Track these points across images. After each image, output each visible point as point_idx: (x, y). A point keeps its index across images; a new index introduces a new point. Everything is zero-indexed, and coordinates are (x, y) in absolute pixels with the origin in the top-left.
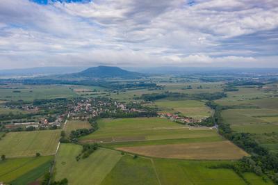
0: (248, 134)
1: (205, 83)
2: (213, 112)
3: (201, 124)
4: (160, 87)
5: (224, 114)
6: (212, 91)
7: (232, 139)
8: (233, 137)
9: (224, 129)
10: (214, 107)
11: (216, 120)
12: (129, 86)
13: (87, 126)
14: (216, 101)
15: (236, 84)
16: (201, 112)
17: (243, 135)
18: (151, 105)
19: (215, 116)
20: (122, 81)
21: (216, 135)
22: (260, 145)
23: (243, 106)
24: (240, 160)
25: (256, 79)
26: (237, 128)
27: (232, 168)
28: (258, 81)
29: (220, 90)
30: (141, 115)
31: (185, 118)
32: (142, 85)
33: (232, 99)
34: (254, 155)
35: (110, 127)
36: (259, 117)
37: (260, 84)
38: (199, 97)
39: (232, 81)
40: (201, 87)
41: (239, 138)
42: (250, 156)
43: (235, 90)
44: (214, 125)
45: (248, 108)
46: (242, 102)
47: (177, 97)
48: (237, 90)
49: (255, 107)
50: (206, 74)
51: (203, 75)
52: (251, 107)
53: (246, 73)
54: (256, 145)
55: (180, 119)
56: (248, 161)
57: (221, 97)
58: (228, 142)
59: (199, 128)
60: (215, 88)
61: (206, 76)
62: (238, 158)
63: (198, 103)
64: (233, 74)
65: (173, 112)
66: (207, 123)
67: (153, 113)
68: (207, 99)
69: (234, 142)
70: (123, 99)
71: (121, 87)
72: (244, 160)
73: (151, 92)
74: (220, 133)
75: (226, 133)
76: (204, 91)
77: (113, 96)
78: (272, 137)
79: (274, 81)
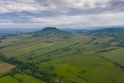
0: (14, 57)
8: (7, 60)
9: (2, 58)
17: (12, 58)
24: (11, 70)
25: (14, 33)
27: (9, 74)
34: (18, 65)
36: (18, 49)
37: (16, 35)
41: (10, 60)
42: (16, 66)
46: (9, 44)
49: (15, 45)
52: (13, 46)
53: (9, 31)
54: (18, 61)
56: (15, 69)
62: (11, 69)
69: (8, 63)
72: (14, 69)
78: (23, 56)
79: (21, 33)
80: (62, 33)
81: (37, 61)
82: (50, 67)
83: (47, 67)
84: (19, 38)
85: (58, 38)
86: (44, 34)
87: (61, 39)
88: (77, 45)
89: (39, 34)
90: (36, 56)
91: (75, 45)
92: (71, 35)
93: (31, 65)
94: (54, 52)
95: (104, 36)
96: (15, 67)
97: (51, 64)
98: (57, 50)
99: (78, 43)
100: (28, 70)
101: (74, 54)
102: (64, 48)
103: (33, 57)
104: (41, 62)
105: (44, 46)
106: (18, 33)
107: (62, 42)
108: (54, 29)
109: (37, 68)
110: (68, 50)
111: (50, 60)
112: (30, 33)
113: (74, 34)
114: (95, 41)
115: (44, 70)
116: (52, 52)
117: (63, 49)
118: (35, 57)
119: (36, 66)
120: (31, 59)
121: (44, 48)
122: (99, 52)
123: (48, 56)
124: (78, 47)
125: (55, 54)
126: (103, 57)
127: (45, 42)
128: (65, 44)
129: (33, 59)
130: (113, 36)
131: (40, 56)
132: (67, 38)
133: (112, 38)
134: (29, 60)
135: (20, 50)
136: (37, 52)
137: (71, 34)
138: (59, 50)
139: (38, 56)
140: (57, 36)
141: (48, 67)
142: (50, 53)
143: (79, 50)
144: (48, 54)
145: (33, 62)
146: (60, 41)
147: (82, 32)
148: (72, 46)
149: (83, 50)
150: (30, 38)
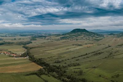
0: (41, 59)
1: (22, 37)
2: (26, 50)
3: (21, 56)
4: (1, 39)
5: (31, 51)
6: (25, 41)
8: (36, 61)
9: (31, 58)
10: (26, 48)
11: (28, 54)
14: (27, 45)
15: (35, 37)
16: (21, 51)
17: (39, 59)
19: (27, 52)
22: (46, 63)
23: (38, 47)
24: (39, 70)
25: (43, 35)
26: (37, 56)
28: (44, 35)
29: (29, 40)
31: (13, 54)
33: (34, 43)
34: (45, 67)
36: (45, 51)
37: (45, 37)
38: (20, 44)
39: (34, 36)
40: (20, 39)
41: (38, 61)
43: (35, 40)
44: (27, 56)
45: (41, 47)
46: (38, 45)
47: (9, 44)
48: (36, 40)
49: (44, 47)
50: (22, 33)
51: (21, 33)
54: (45, 63)
55: (11, 55)
56: (42, 70)
57: (29, 43)
58: (33, 63)
59: (20, 58)
60: (26, 39)
61: (22, 34)
63: (19, 46)
64: (34, 33)
65: (7, 51)
66: (24, 55)
68: (23, 44)
69: (36, 63)
74: (29, 59)
75: (32, 59)
76: (22, 40)
78: (51, 59)
79: (50, 35)
80: (92, 36)
81: (65, 65)
82: (79, 71)
83: (75, 72)
84: (48, 39)
85: (88, 40)
86: (73, 36)
87: (92, 42)
88: (109, 48)
89: (68, 36)
90: (64, 59)
91: (106, 48)
92: (102, 38)
93: (58, 68)
94: (83, 55)
96: (42, 68)
97: (79, 68)
98: (86, 54)
99: (110, 46)
100: (54, 73)
101: (106, 58)
102: (95, 52)
103: (60, 60)
104: (69, 66)
105: (72, 50)
106: (47, 34)
107: (92, 45)
108: (84, 30)
109: (64, 72)
110: (100, 53)
111: (78, 65)
113: (105, 36)
115: (72, 75)
116: (82, 56)
117: (93, 53)
118: (63, 61)
119: (63, 70)
120: (58, 63)
121: (72, 51)
123: (77, 60)
124: (110, 50)
125: (84, 58)
127: (73, 45)
128: (95, 47)
129: (60, 62)
131: (68, 59)
132: (98, 40)
134: (56, 63)
135: (48, 52)
136: (65, 55)
137: (102, 36)
138: (89, 54)
139: (66, 60)
140: (86, 38)
141: (77, 72)
142: (79, 57)
143: (111, 54)
144: (77, 58)
145: (60, 65)
146: (90, 43)
147: (114, 34)
148: (103, 49)
149: (115, 53)
150: (58, 40)
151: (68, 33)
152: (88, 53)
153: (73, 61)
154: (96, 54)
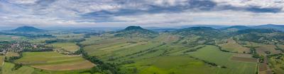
0: (95, 56)
1: (75, 34)
2: (79, 48)
3: (74, 54)
4: (54, 37)
5: (85, 48)
6: (79, 38)
7: (88, 59)
9: (85, 55)
10: (80, 45)
12: (38, 36)
13: (17, 55)
14: (81, 43)
15: (89, 35)
16: (74, 48)
17: (93, 57)
18: (49, 45)
19: (80, 50)
20: (35, 34)
21: (81, 58)
22: (100, 60)
23: (92, 44)
25: (97, 32)
26: (90, 54)
27: (89, 72)
29: (82, 37)
30: (45, 50)
31: (67, 51)
32: (45, 36)
33: (88, 41)
34: (98, 65)
35: (29, 56)
36: (99, 48)
37: (99, 34)
38: (73, 41)
39: (87, 33)
40: (74, 36)
41: (92, 59)
43: (89, 37)
44: (80, 54)
45: (95, 45)
47: (62, 41)
49: (97, 44)
51: (74, 30)
53: (93, 29)
55: (64, 52)
56: (96, 68)
57: (83, 41)
58: (87, 61)
59: (73, 56)
60: (80, 37)
61: (76, 31)
62: (92, 67)
63: (73, 44)
65: (60, 49)
66: (77, 53)
67: (51, 50)
68: (77, 42)
70: (36, 42)
71: (34, 37)
72: (94, 68)
73: (49, 39)
74: (83, 57)
75: (86, 57)
76: (75, 38)
77: (30, 41)
79: (104, 32)
80: (147, 33)
81: (119, 63)
82: (133, 69)
83: (129, 70)
84: (102, 37)
85: (143, 38)
86: (127, 33)
87: (146, 40)
88: (164, 45)
89: (122, 33)
91: (161, 45)
92: (156, 35)
93: (112, 66)
94: (137, 53)
95: (192, 35)
96: (95, 65)
97: (134, 66)
98: (141, 52)
99: (164, 43)
101: (160, 55)
102: (149, 49)
103: (114, 57)
104: (123, 63)
105: (126, 47)
106: (101, 32)
107: (147, 42)
108: (139, 28)
109: (119, 69)
110: (154, 51)
111: (133, 62)
112: (113, 32)
113: (160, 33)
114: (183, 41)
115: (126, 72)
117: (147, 50)
118: (117, 58)
119: (117, 67)
120: (112, 60)
122: (187, 51)
123: (131, 58)
125: (139, 56)
126: (191, 57)
127: (128, 42)
128: (150, 44)
129: (114, 60)
130: (200, 34)
131: (122, 57)
132: (153, 38)
133: (199, 37)
134: (110, 60)
135: (102, 49)
137: (157, 33)
138: (144, 51)
139: (120, 58)
140: (141, 36)
141: (131, 70)
142: (134, 54)
143: (166, 51)
144: (132, 56)
145: (114, 63)
147: (169, 31)
148: (158, 47)
149: (170, 50)
150: (112, 37)
151: (122, 31)
152: (142, 50)
153: (127, 59)
154: (151, 52)
